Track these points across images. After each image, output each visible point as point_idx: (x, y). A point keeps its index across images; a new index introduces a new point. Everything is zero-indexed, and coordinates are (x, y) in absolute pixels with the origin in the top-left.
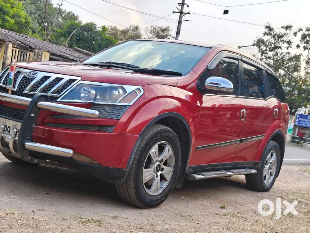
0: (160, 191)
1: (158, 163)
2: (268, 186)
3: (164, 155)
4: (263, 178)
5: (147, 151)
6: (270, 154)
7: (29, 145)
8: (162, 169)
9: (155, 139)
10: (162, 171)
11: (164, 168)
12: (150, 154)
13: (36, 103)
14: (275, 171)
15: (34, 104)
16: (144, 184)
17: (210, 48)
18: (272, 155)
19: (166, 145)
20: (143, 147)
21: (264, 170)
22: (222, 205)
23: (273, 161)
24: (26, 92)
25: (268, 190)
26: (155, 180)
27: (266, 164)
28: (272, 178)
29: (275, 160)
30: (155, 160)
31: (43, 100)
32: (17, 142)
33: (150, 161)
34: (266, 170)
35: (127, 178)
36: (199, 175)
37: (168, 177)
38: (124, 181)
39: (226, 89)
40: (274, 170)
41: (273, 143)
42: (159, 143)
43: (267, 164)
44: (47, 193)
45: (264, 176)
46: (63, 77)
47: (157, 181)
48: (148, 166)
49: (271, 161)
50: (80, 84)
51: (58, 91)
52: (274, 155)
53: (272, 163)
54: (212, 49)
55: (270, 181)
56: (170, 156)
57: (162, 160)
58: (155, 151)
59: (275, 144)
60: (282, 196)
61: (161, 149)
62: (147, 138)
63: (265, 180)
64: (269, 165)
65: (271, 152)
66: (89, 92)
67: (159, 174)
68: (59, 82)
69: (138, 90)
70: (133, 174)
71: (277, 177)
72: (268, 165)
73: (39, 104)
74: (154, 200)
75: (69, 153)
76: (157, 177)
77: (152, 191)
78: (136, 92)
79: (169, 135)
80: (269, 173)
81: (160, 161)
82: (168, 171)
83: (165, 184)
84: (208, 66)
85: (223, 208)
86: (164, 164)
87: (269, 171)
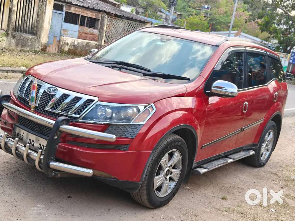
0: (169, 191)
1: (168, 169)
2: (264, 162)
3: (173, 160)
4: (260, 155)
5: (158, 161)
6: (268, 133)
7: (53, 164)
8: (171, 173)
9: (166, 151)
10: (170, 174)
11: (173, 172)
12: (160, 163)
13: (59, 127)
14: (271, 147)
15: (57, 125)
16: (155, 190)
17: (217, 46)
18: (269, 133)
19: (175, 151)
20: (155, 159)
21: (262, 149)
23: (270, 139)
24: (48, 109)
25: (264, 164)
26: (165, 184)
28: (268, 153)
29: (272, 139)
30: (164, 168)
31: (65, 123)
32: (42, 161)
33: (161, 168)
34: (263, 148)
35: (140, 189)
37: (176, 179)
38: (137, 191)
39: (231, 94)
40: (270, 147)
42: (168, 153)
43: (265, 142)
45: (261, 153)
46: (81, 97)
48: (158, 174)
49: (268, 140)
50: (98, 104)
51: (79, 112)
52: (272, 133)
53: (269, 141)
54: (219, 47)
55: (266, 157)
56: (179, 160)
57: (171, 165)
58: (165, 160)
59: (273, 124)
61: (171, 155)
62: (158, 151)
63: (262, 156)
64: (267, 143)
65: (269, 131)
66: (106, 110)
67: (168, 177)
68: (78, 101)
69: (151, 108)
70: (146, 182)
71: (273, 151)
72: (265, 143)
73: (62, 128)
74: (163, 201)
75: (89, 172)
76: (166, 180)
77: (162, 193)
78: (148, 110)
79: (178, 144)
80: (266, 150)
81: (169, 167)
82: (176, 173)
83: (173, 184)
84: (215, 67)
85: (224, 199)
86: (172, 168)
87: (266, 148)
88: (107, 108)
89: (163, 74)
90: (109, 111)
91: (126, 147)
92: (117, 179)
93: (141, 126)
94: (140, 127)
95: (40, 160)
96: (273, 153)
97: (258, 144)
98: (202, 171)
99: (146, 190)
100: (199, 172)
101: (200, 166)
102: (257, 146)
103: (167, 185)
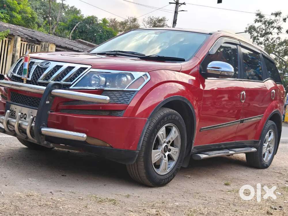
0: (168, 171)
1: (165, 144)
2: (267, 163)
3: (171, 136)
4: (263, 156)
5: (155, 132)
6: (268, 133)
7: (45, 130)
8: (169, 150)
9: (162, 122)
10: (169, 151)
11: (171, 149)
12: (158, 136)
13: (50, 91)
14: (273, 149)
15: (49, 92)
16: (153, 164)
17: (210, 34)
18: (270, 134)
19: (173, 126)
20: (151, 129)
21: (263, 149)
22: (226, 182)
23: (271, 139)
24: (40, 81)
25: (267, 167)
26: (163, 160)
28: (270, 155)
29: (273, 139)
30: (162, 142)
31: (57, 88)
32: (34, 128)
33: (158, 143)
34: (265, 148)
35: (137, 159)
36: (203, 155)
37: (175, 157)
38: (134, 162)
39: (227, 73)
40: (272, 148)
41: (270, 123)
42: (166, 125)
43: (266, 142)
44: (62, 175)
46: (74, 66)
47: (165, 161)
48: (157, 148)
50: (91, 71)
51: (71, 79)
52: (272, 134)
53: (270, 141)
54: (212, 35)
55: (269, 158)
56: (177, 137)
57: (169, 141)
58: (163, 133)
59: (273, 124)
60: (281, 173)
61: (168, 131)
62: (154, 121)
64: (268, 143)
65: (269, 131)
66: (99, 79)
67: (166, 154)
68: (70, 71)
69: (145, 76)
70: (143, 155)
71: (275, 154)
72: (266, 143)
73: (53, 92)
74: (163, 179)
75: (83, 137)
76: (165, 157)
77: (160, 170)
79: (175, 118)
80: (268, 151)
81: (168, 143)
82: (175, 152)
83: (172, 164)
84: (209, 51)
85: (227, 184)
86: (171, 145)
87: (268, 149)
88: (101, 76)
89: (158, 56)
90: (103, 79)
91: (121, 113)
92: (112, 147)
93: (136, 92)
94: (135, 94)
95: (31, 128)
96: (275, 156)
97: (259, 141)
99: (144, 162)
100: (200, 157)
102: (259, 143)
103: (166, 162)
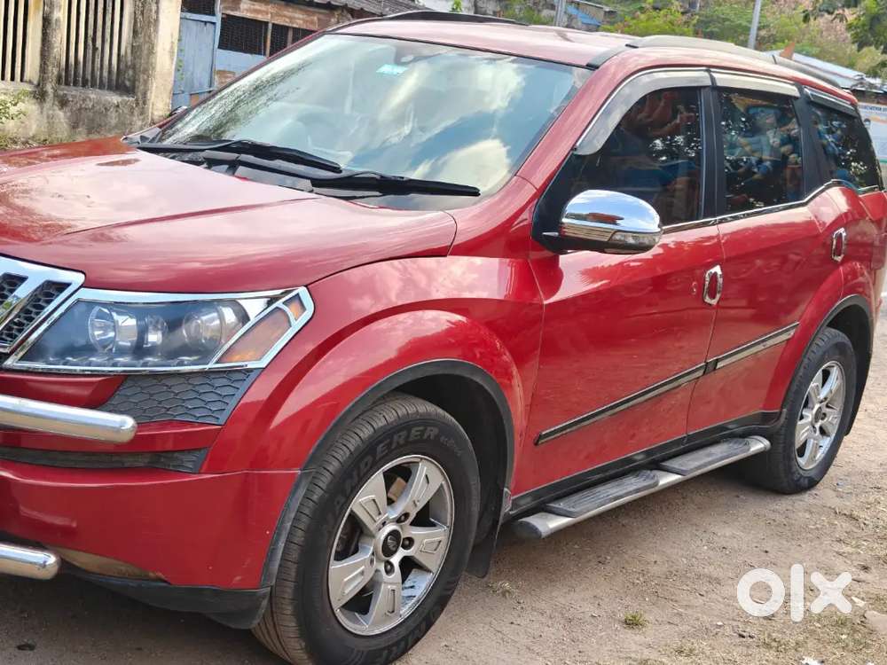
0: (405, 611)
1: (389, 528)
2: (812, 474)
3: (411, 498)
4: (796, 452)
5: (338, 507)
6: (819, 374)
8: (407, 542)
9: (366, 464)
10: (405, 547)
11: (415, 537)
12: (352, 511)
14: (836, 422)
16: (338, 612)
17: (593, 66)
18: (826, 374)
19: (418, 463)
20: (321, 498)
21: (798, 428)
23: (831, 391)
25: (812, 483)
26: (383, 586)
27: (806, 405)
28: (826, 443)
29: (838, 389)
30: (372, 526)
34: (803, 426)
37: (434, 562)
38: (256, 622)
39: (634, 237)
40: (833, 419)
41: (831, 336)
42: (386, 467)
43: (810, 405)
45: (798, 445)
46: (21, 273)
47: (389, 587)
48: (353, 547)
49: (822, 397)
50: (79, 301)
52: (835, 373)
53: (826, 399)
54: (597, 71)
55: (820, 455)
56: (438, 493)
57: (406, 515)
58: (372, 496)
62: (333, 466)
63: (801, 453)
64: (817, 406)
65: (824, 367)
67: (395, 560)
68: (12, 291)
69: (294, 303)
70: (289, 591)
71: (847, 432)
72: (812, 409)
74: (384, 649)
75: (44, 565)
76: (388, 572)
77: (371, 621)
78: (284, 312)
79: (422, 435)
80: (818, 432)
81: (398, 521)
82: (431, 543)
83: (421, 584)
84: (578, 144)
85: (632, 623)
86: (414, 523)
87: (817, 426)
88: (118, 313)
89: (382, 177)
90: (128, 322)
91: (194, 458)
92: (165, 582)
93: (253, 375)
94: (249, 381)
96: (846, 439)
97: (781, 413)
98: (548, 524)
99: (296, 614)
100: (534, 530)
101: (542, 508)
102: (778, 419)
103: (394, 587)
